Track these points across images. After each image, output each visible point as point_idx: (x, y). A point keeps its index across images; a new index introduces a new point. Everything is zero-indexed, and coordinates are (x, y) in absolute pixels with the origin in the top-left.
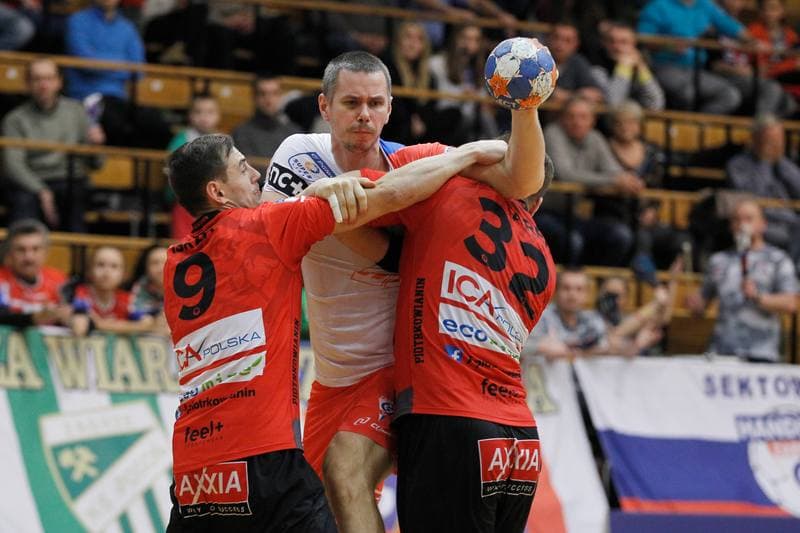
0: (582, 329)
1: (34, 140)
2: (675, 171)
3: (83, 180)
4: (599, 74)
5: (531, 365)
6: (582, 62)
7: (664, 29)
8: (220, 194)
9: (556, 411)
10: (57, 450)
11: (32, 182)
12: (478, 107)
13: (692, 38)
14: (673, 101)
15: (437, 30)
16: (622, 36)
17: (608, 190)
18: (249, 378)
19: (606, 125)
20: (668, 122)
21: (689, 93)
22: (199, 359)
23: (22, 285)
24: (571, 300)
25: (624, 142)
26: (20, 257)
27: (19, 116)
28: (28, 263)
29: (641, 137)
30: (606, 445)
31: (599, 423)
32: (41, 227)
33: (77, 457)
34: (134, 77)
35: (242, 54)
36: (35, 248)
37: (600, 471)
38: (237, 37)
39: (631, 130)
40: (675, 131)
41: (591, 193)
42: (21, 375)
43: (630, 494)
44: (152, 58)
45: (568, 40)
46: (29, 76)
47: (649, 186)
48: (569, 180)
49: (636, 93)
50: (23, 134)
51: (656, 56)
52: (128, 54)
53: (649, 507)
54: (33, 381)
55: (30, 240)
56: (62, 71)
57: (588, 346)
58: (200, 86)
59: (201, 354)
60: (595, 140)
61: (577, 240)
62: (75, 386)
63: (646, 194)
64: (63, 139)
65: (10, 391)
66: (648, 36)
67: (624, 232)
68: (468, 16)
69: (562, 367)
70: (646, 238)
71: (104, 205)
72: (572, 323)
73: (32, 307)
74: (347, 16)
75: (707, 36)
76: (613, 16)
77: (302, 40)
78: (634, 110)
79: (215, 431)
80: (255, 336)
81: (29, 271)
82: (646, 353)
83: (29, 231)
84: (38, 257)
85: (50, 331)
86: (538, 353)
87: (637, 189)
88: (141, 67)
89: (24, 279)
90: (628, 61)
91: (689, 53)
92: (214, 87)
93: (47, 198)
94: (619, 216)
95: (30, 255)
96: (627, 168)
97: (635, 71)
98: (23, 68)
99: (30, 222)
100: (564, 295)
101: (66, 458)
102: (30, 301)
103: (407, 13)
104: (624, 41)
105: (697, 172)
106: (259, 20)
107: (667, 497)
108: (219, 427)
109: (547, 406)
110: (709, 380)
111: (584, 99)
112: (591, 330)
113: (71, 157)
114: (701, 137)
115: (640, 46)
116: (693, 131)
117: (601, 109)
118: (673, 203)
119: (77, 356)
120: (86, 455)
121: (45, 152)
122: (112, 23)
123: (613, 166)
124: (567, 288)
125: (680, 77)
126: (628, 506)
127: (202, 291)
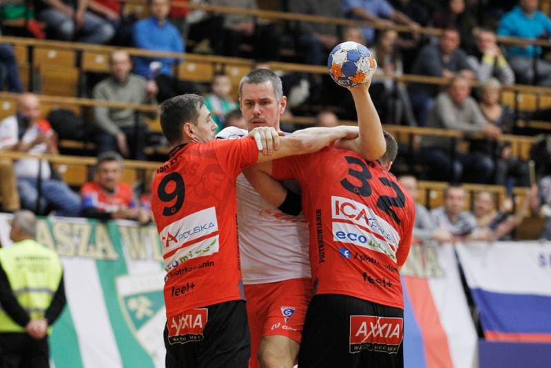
0: (460, 224)
1: (114, 102)
2: (521, 124)
3: (144, 127)
4: (472, 61)
5: (428, 247)
6: (462, 53)
7: (514, 33)
8: (191, 132)
9: (444, 275)
10: (127, 299)
11: (112, 128)
12: (395, 82)
13: (532, 39)
14: (520, 79)
15: (370, 33)
16: (487, 37)
17: (478, 136)
18: (209, 253)
19: (477, 94)
20: (516, 93)
21: (530, 73)
22: (176, 241)
23: (105, 194)
24: (454, 206)
25: (488, 104)
26: (104, 176)
27: (104, 87)
28: (109, 180)
29: (500, 102)
30: (476, 297)
31: (472, 284)
32: (118, 157)
33: (140, 303)
34: (176, 63)
35: (246, 47)
36: (114, 171)
37: (472, 313)
38: (242, 37)
39: (493, 97)
40: (521, 98)
41: (467, 137)
42: (104, 251)
43: (491, 329)
44: (189, 50)
45: (453, 40)
46: (111, 62)
47: (505, 133)
48: (454, 129)
49: (496, 73)
50: (106, 97)
51: (508, 50)
52: (173, 47)
53: (503, 338)
54: (112, 255)
55: (111, 166)
56: (133, 58)
57: (465, 234)
58: (218, 68)
59: (177, 238)
60: (470, 104)
61: (458, 167)
62: (138, 258)
63: (503, 138)
64: (132, 101)
65: (98, 261)
66: (504, 37)
67: (488, 162)
68: (389, 24)
69: (448, 248)
70: (503, 166)
71: (157, 143)
72: (454, 219)
73: (112, 208)
74: (312, 23)
75: (542, 37)
76: (482, 24)
77: (284, 39)
78: (495, 84)
79: (190, 289)
80: (211, 225)
81: (110, 185)
82: (502, 239)
83: (110, 159)
84: (116, 176)
85: (123, 223)
86: (432, 239)
87: (496, 135)
88: (182, 55)
89: (107, 190)
90: (491, 53)
91: (530, 48)
92: (228, 69)
93: (121, 138)
94: (485, 152)
95: (111, 175)
96: (491, 122)
97: (496, 60)
98: (106, 56)
99: (112, 154)
100: (450, 203)
101: (133, 304)
102: (111, 204)
103: (351, 22)
104: (489, 41)
105: (535, 124)
106: (257, 27)
107: (514, 331)
108: (193, 286)
109: (438, 273)
110: (542, 257)
111: (463, 77)
112: (466, 225)
113: (137, 113)
114: (538, 102)
115: (499, 44)
116: (533, 98)
117: (474, 84)
118: (520, 145)
119: (140, 239)
120: (145, 302)
121: (120, 110)
122: (162, 28)
123: (480, 119)
124: (452, 198)
125: (524, 64)
126: (490, 337)
127: (177, 197)
